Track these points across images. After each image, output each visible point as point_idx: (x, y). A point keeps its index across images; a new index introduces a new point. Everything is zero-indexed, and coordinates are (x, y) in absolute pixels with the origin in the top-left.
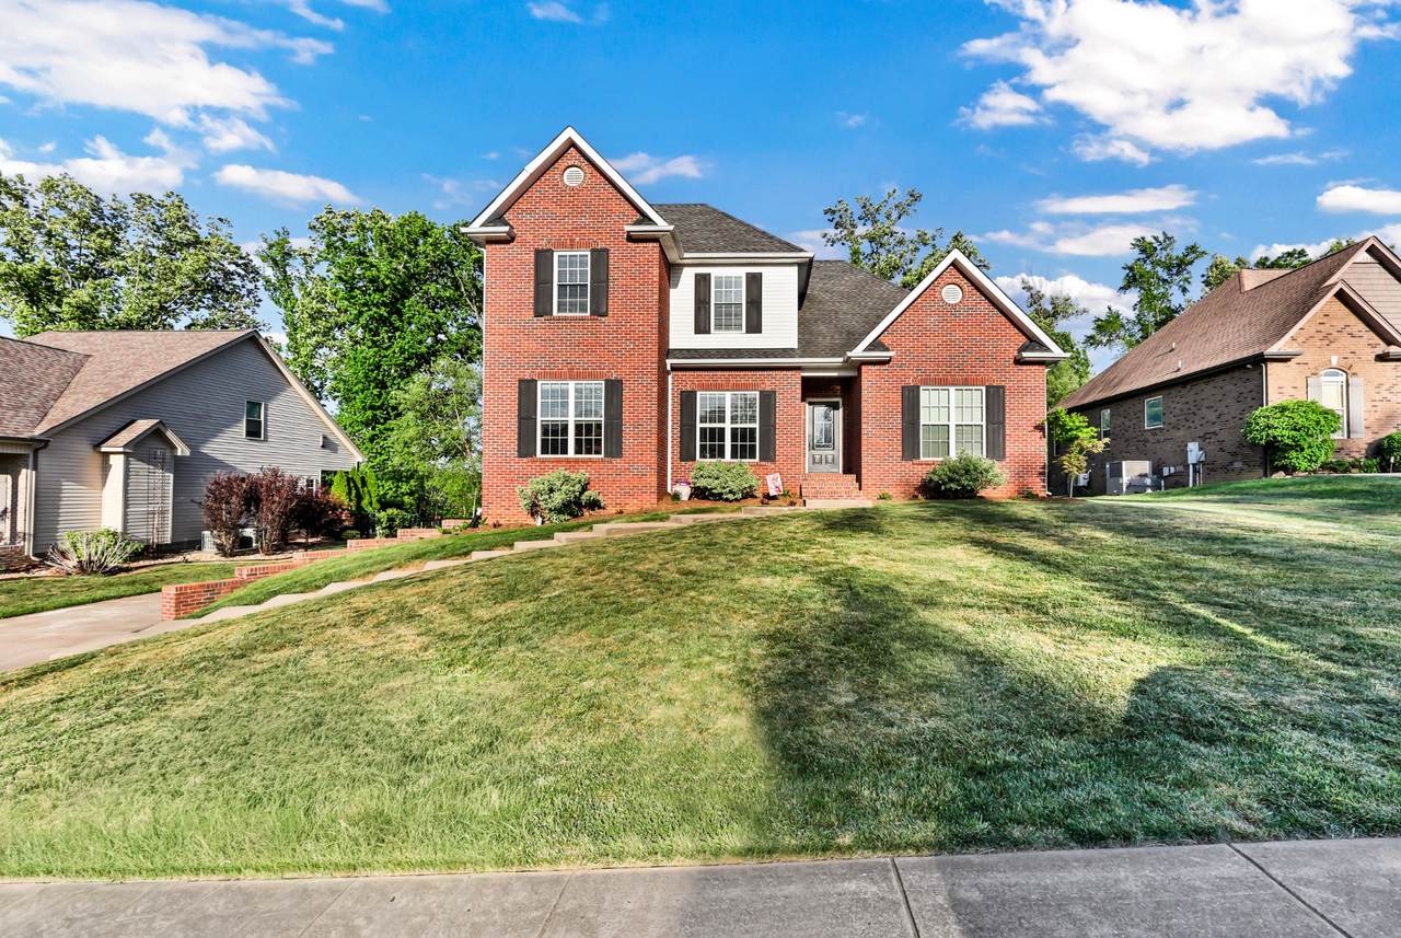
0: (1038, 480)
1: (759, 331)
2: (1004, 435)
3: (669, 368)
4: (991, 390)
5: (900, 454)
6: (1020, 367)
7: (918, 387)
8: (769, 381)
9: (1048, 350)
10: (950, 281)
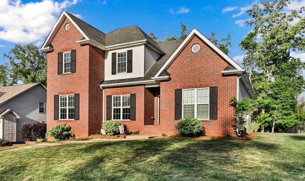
0: (232, 129)
1: (131, 71)
2: (217, 108)
3: (101, 88)
4: (212, 88)
5: (174, 117)
6: (225, 77)
7: (181, 90)
8: (134, 90)
9: (235, 69)
10: (194, 43)
